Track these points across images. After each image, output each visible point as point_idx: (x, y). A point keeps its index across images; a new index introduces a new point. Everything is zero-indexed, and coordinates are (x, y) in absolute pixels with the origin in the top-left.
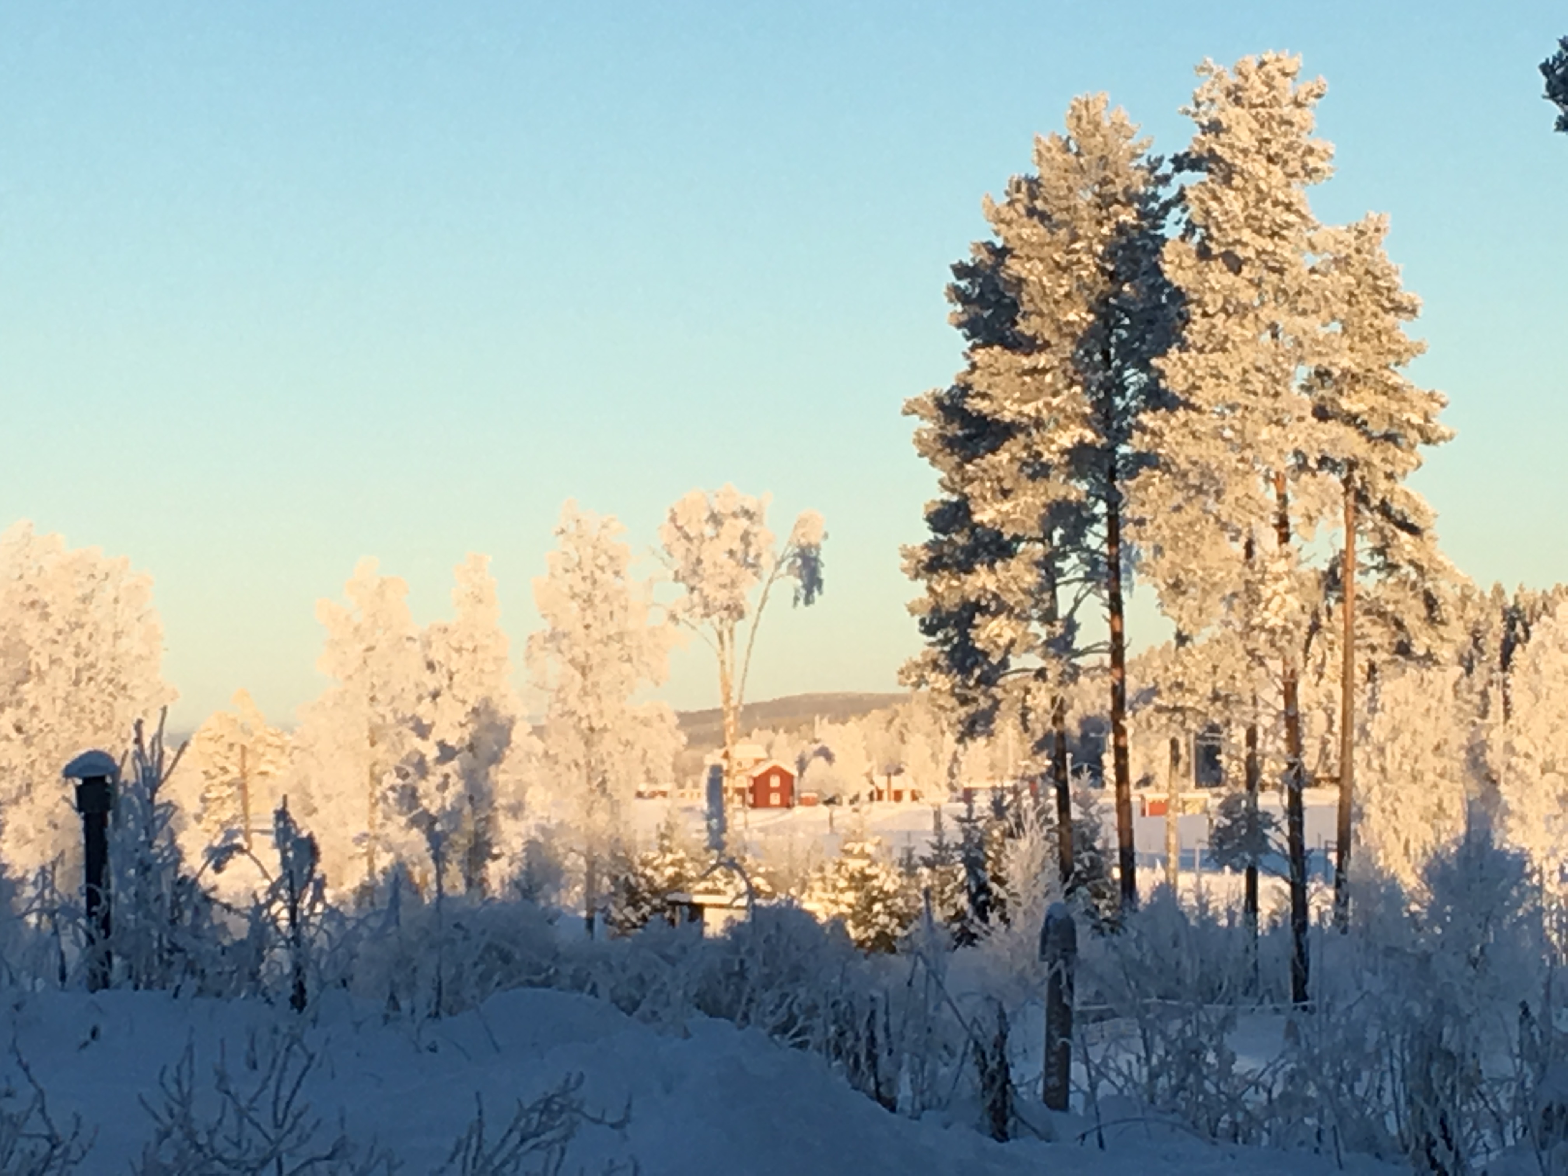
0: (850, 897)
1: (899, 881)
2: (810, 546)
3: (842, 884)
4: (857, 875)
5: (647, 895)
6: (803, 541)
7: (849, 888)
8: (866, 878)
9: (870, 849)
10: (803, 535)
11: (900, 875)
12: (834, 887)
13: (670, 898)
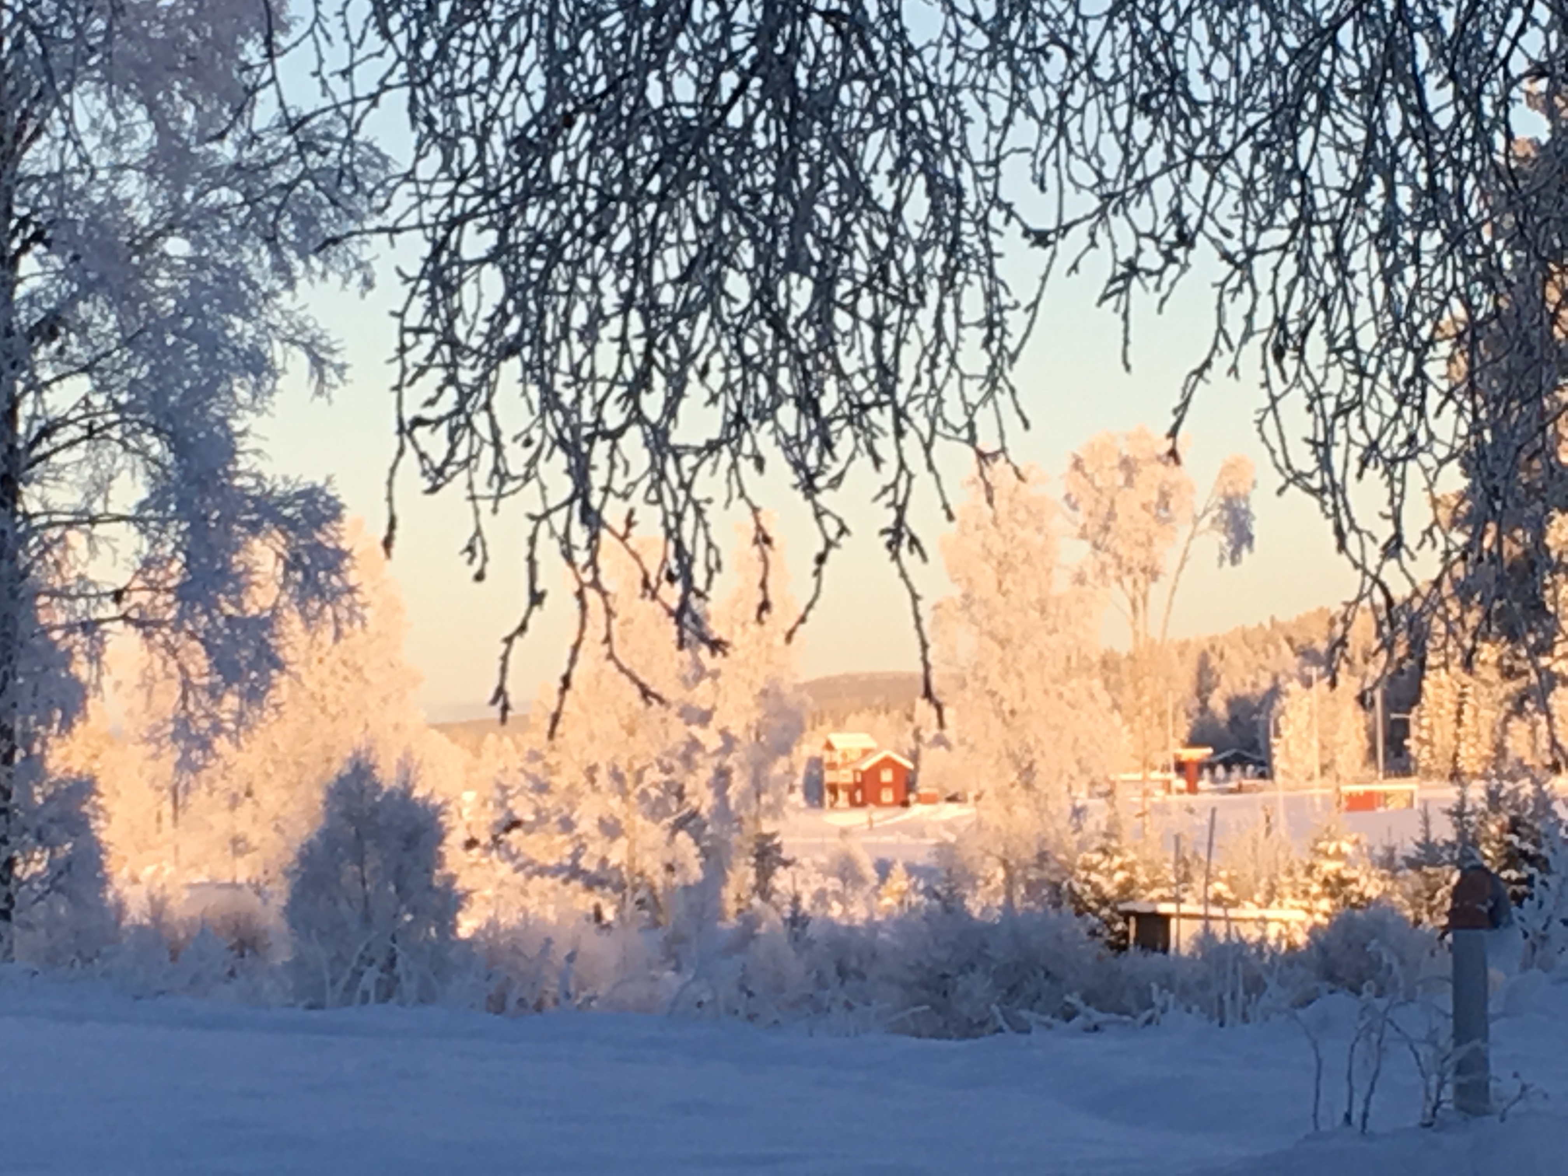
0: (1325, 904)
1: (1381, 886)
2: (1237, 495)
3: (1315, 889)
4: (1332, 880)
5: (1093, 905)
6: (1230, 490)
7: (1323, 894)
8: (1343, 882)
9: (1347, 848)
10: (1231, 483)
11: (1383, 878)
12: (1306, 893)
13: (1122, 907)
